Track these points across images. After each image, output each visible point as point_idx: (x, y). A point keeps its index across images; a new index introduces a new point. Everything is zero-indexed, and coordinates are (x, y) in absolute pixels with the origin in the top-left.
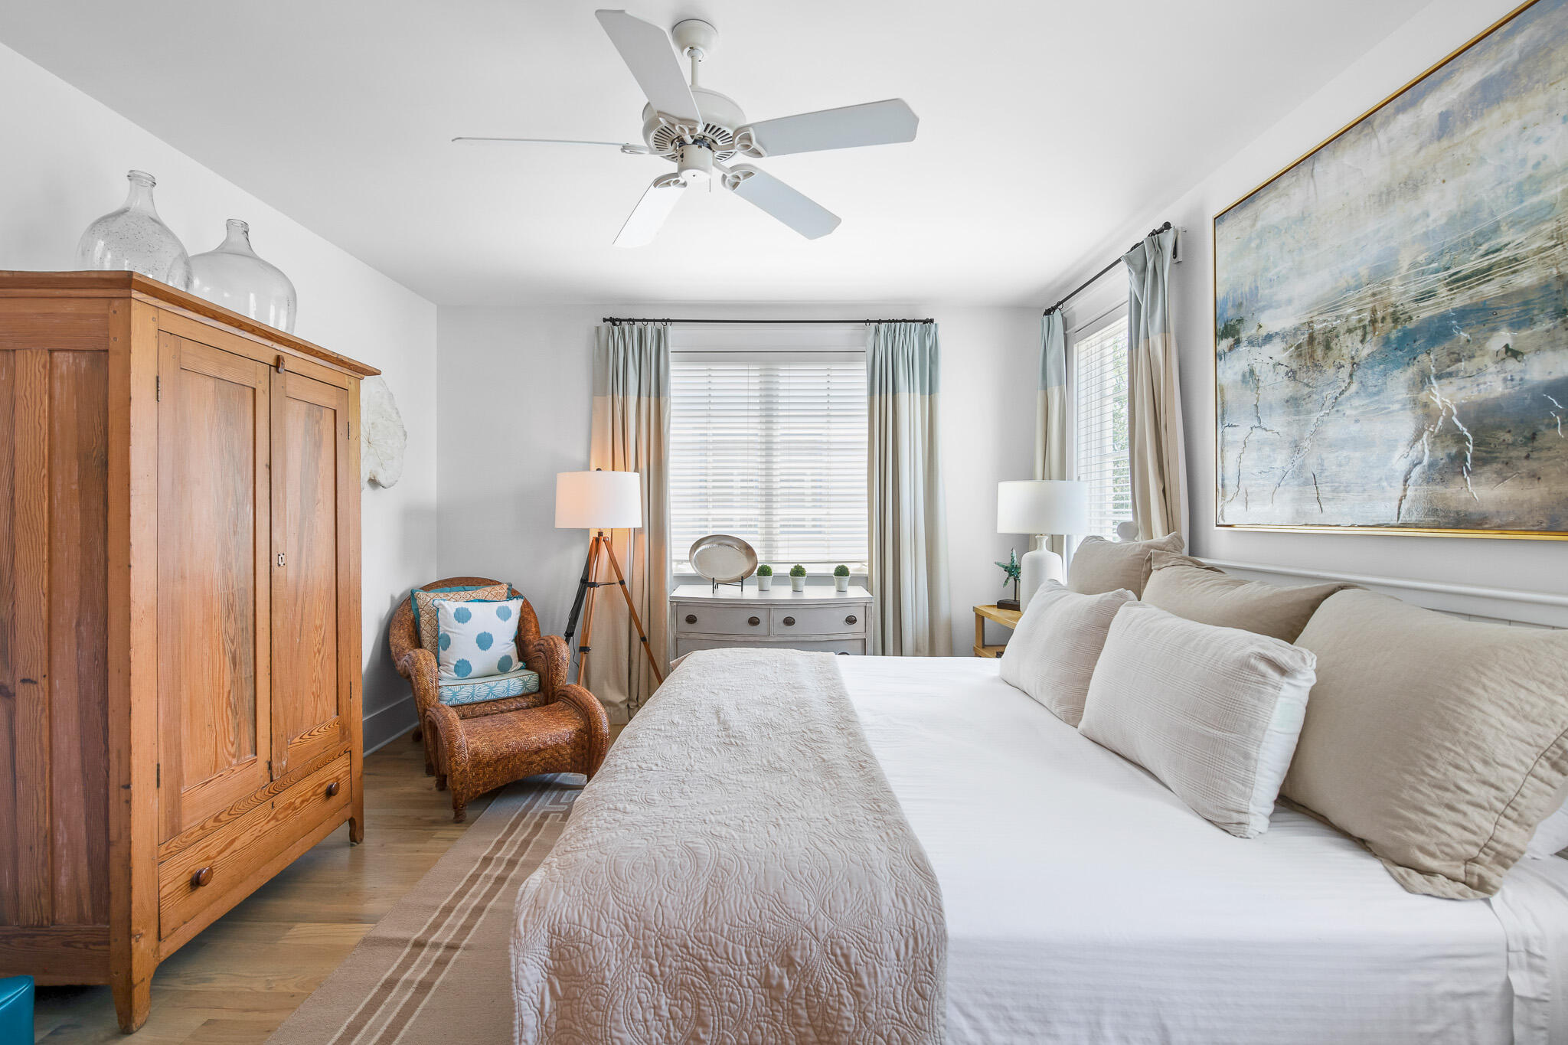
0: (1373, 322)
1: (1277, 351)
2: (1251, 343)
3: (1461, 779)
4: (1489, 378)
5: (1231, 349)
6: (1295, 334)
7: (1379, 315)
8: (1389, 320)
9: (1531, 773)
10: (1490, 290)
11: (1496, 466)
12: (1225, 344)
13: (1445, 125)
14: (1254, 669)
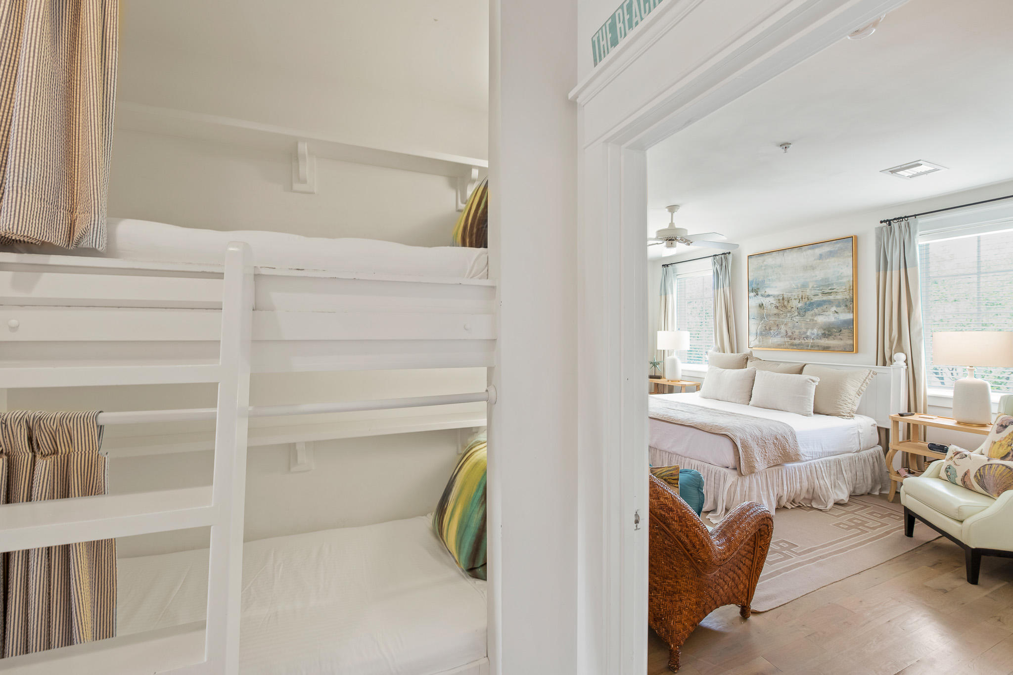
0: (802, 298)
1: (771, 300)
2: (762, 296)
3: (846, 398)
4: (832, 317)
5: (755, 296)
6: (778, 297)
7: (804, 297)
8: (806, 299)
9: (856, 397)
10: (831, 297)
11: (833, 336)
12: (752, 294)
13: (821, 257)
14: (809, 382)
